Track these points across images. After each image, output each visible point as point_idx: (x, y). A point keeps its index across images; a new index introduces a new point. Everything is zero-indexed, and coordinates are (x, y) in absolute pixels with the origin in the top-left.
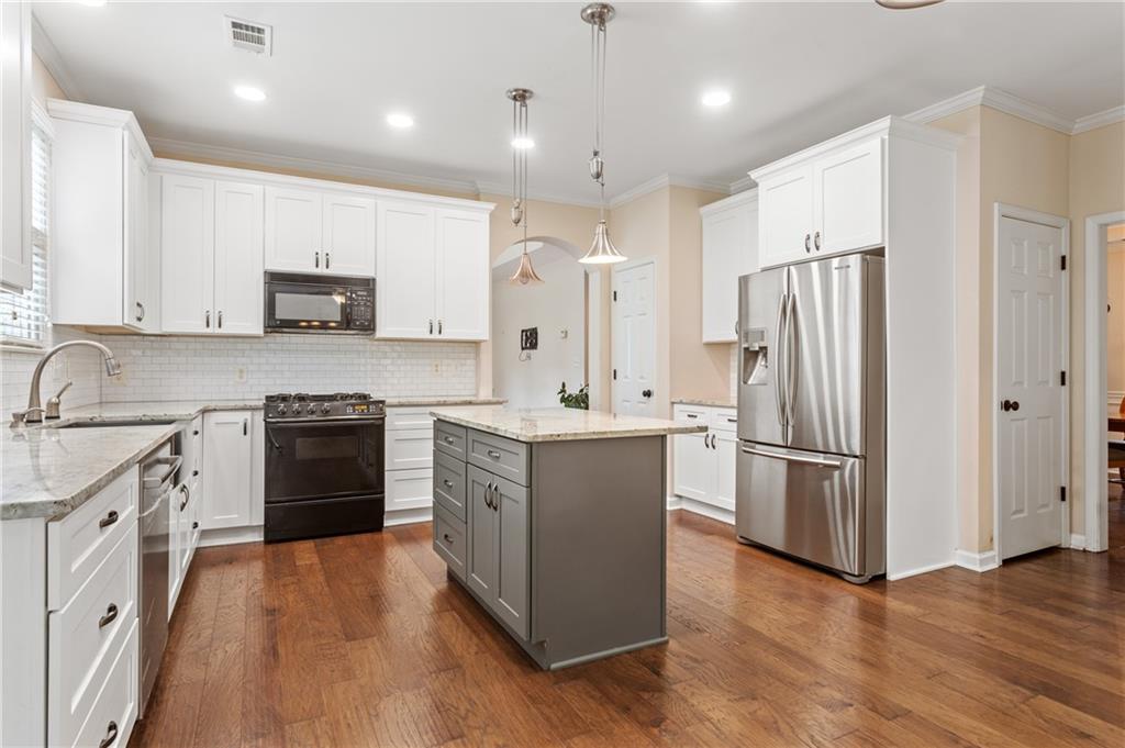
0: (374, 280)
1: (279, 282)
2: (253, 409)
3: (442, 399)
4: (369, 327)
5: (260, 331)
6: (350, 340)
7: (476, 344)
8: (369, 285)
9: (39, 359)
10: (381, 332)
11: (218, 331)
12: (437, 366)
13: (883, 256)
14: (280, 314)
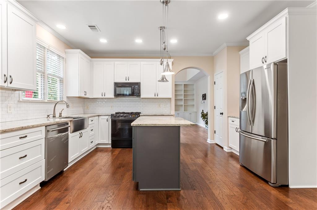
0: (140, 83)
1: (117, 85)
2: (109, 115)
3: (155, 114)
4: (139, 95)
5: (113, 97)
6: (134, 98)
7: (170, 99)
8: (138, 84)
9: (55, 104)
10: (142, 97)
11: (104, 97)
12: (159, 105)
13: (287, 62)
14: (117, 93)
